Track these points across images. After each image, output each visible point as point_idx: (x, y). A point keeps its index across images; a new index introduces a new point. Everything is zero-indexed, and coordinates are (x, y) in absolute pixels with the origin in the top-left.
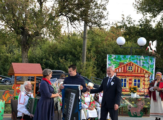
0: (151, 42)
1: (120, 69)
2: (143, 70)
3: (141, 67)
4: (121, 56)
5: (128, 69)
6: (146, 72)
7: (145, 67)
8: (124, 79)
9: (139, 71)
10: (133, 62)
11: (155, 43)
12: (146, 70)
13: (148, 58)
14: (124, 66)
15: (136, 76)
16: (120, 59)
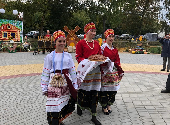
0: (20, 13)
1: (3, 27)
2: (16, 28)
3: (15, 26)
4: (3, 20)
5: (7, 28)
6: (18, 29)
7: (17, 27)
8: (5, 33)
9: (14, 29)
10: (10, 23)
11: (22, 13)
12: (18, 28)
13: (19, 22)
14: (5, 26)
15: (12, 31)
16: (3, 22)
